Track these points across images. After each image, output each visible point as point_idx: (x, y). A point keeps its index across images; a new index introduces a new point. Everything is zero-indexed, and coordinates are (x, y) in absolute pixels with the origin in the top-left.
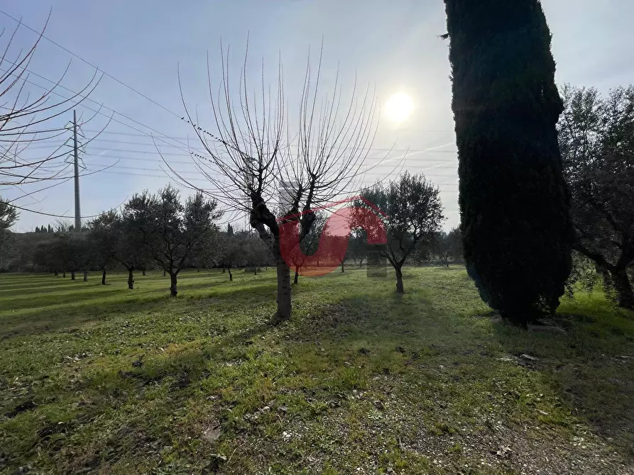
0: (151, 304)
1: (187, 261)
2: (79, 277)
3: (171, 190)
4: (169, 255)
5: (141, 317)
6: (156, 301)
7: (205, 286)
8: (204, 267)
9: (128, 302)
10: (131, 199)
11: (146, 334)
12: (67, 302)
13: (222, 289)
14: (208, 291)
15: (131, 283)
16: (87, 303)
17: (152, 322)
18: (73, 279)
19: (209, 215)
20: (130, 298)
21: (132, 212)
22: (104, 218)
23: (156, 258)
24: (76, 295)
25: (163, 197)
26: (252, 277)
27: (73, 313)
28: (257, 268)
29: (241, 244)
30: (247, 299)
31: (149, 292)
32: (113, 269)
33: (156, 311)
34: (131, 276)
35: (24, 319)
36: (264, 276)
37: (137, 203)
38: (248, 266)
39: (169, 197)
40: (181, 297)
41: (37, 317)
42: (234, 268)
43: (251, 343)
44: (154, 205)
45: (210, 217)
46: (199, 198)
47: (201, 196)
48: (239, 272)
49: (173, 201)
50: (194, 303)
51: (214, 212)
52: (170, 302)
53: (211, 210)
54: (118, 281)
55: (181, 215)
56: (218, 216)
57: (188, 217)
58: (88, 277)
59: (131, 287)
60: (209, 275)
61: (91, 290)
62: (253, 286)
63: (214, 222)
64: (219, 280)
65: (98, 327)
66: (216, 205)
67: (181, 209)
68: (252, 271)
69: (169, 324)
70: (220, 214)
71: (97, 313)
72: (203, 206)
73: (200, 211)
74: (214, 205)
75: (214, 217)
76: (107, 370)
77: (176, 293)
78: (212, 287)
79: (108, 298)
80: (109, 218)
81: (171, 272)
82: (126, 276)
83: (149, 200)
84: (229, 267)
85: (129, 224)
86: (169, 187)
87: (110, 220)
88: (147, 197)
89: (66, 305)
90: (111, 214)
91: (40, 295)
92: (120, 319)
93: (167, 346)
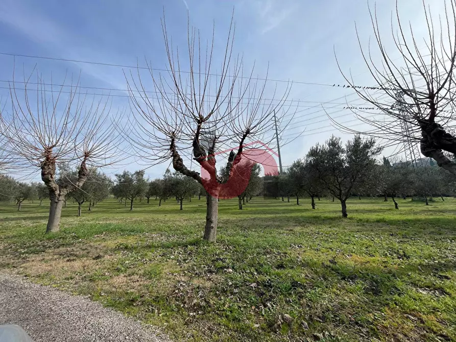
0: (330, 221)
1: (353, 190)
2: (286, 199)
3: (334, 139)
4: (338, 186)
5: (325, 228)
6: (332, 219)
7: (370, 211)
8: (369, 196)
9: (315, 217)
10: (309, 150)
11: (332, 242)
12: (284, 213)
13: (390, 216)
14: (374, 217)
15: (313, 205)
16: (293, 215)
17: (334, 234)
18: (283, 201)
19: (368, 152)
20: (315, 215)
21: (311, 158)
22: (295, 165)
23: (329, 189)
24: (286, 210)
25: (329, 145)
26: (422, 207)
27: (288, 219)
28: (428, 199)
29: (405, 174)
30: (424, 229)
31: (325, 212)
32: (302, 196)
33: (334, 226)
34: (313, 201)
35: (269, 219)
36: (440, 207)
37: (313, 153)
38: (415, 195)
39: (333, 144)
40: (351, 219)
41: (273, 219)
42: (398, 197)
43: (447, 278)
44: (323, 152)
45: (369, 154)
46: (357, 141)
47: (359, 138)
48: (404, 201)
49: (337, 146)
50: (363, 225)
51: (373, 149)
52: (342, 221)
53: (369, 148)
54: (305, 203)
55: (343, 156)
56: (377, 152)
57: (349, 157)
58: (290, 200)
59: (314, 208)
60: (372, 203)
61: (292, 208)
62: (427, 217)
63: (374, 157)
64: (382, 208)
65: (302, 231)
66: (374, 142)
67: (343, 152)
68: (423, 201)
69: (347, 238)
70: (380, 149)
71: (299, 222)
72: (361, 146)
73: (359, 150)
74: (372, 143)
75: (373, 154)
76: (315, 260)
77: (347, 215)
78: (378, 213)
79: (303, 213)
80: (297, 165)
81: (341, 199)
82: (311, 200)
83: (320, 150)
84: (393, 196)
85: (310, 167)
86: (333, 138)
87: (298, 166)
88: (319, 148)
89: (284, 215)
90: (298, 162)
91: (273, 208)
92: (313, 228)
93: (351, 255)
